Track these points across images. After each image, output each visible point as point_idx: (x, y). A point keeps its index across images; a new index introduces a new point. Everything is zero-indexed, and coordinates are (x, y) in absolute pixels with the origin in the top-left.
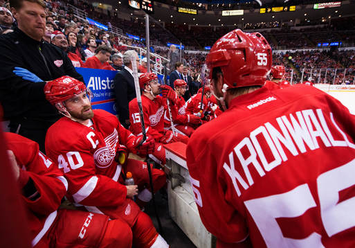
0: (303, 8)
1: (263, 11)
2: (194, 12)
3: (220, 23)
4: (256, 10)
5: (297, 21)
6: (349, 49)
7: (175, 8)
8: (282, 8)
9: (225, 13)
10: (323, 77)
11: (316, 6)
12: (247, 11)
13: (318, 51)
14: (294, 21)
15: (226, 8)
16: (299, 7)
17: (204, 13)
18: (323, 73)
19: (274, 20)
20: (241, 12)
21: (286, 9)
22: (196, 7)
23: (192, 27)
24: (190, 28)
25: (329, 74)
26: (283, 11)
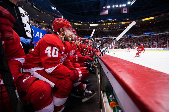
0: (118, 23)
1: (104, 24)
2: (80, 24)
3: (90, 28)
4: (102, 24)
5: (117, 28)
6: (135, 37)
7: (73, 23)
8: (111, 23)
9: (91, 25)
10: (128, 46)
11: (122, 23)
12: (99, 24)
13: (125, 38)
14: (115, 28)
15: (92, 23)
16: (117, 23)
17: (83, 25)
18: (128, 45)
19: (108, 27)
20: (97, 25)
21: (112, 24)
22: (80, 23)
23: (79, 30)
24: (78, 30)
25: (130, 45)
26: (111, 24)
